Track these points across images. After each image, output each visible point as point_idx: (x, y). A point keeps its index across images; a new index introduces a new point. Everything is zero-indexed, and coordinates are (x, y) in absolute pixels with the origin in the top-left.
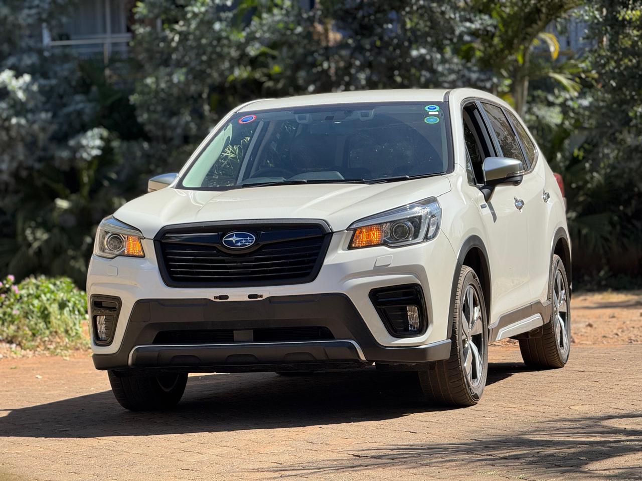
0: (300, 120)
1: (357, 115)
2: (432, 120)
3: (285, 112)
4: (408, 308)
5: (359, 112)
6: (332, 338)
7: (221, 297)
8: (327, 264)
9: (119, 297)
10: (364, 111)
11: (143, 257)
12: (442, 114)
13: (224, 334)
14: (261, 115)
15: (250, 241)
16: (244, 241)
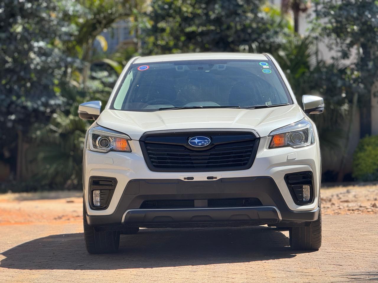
0: (178, 69)
1: (216, 66)
2: (267, 71)
3: (168, 64)
4: (303, 186)
5: (217, 65)
6: (261, 205)
7: (188, 178)
8: (258, 158)
9: (115, 178)
10: (221, 65)
11: (131, 152)
12: (271, 68)
13: (189, 203)
14: (152, 66)
15: (207, 142)
16: (203, 142)
